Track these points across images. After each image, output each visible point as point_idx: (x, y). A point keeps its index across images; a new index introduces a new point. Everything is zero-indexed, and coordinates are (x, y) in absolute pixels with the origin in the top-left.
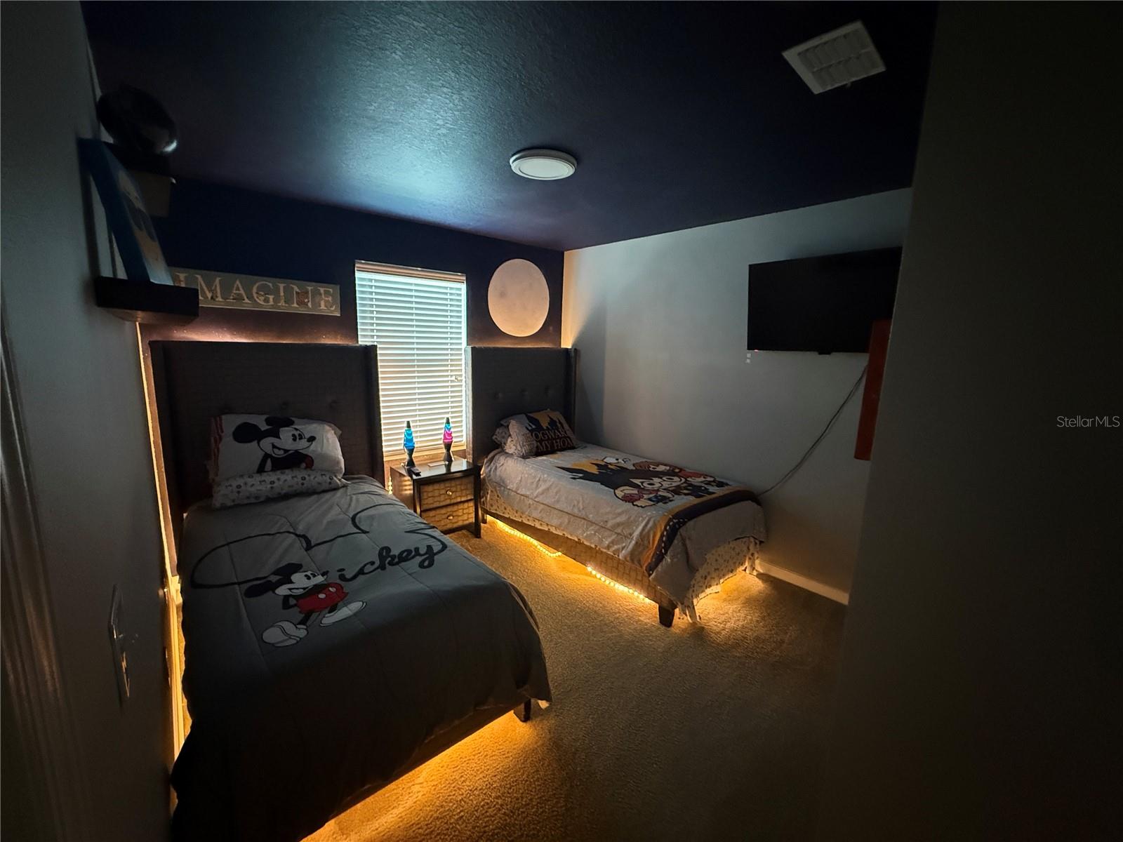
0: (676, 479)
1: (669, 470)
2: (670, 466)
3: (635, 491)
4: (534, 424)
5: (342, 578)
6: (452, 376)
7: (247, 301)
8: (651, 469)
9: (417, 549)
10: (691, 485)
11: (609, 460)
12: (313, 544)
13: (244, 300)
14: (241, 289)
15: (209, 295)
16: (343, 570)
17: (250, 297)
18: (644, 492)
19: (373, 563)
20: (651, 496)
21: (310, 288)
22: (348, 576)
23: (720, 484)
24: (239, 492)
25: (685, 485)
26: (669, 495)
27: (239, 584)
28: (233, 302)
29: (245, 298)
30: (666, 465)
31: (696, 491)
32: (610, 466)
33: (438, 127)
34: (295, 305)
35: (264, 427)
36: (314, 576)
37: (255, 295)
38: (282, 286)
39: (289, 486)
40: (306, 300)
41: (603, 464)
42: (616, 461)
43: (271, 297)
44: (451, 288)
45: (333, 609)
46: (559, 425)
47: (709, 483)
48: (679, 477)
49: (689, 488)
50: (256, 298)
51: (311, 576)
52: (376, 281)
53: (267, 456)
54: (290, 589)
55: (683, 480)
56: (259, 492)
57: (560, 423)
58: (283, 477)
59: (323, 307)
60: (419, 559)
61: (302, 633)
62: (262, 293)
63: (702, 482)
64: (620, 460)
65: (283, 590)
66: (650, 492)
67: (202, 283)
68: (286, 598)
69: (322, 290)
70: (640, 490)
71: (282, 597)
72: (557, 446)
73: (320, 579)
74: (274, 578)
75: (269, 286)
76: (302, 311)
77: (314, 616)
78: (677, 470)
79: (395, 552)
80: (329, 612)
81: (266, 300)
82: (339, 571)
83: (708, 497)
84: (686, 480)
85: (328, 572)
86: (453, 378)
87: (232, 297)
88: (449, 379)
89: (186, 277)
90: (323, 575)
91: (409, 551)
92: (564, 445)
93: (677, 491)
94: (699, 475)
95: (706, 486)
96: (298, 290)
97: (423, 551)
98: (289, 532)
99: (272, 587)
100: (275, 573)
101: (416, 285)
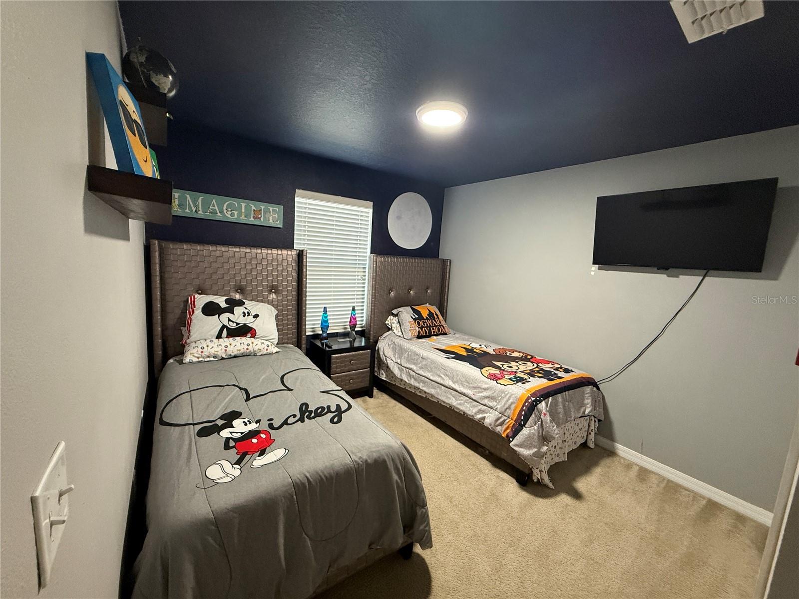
0: (529, 364)
1: (522, 356)
2: (523, 353)
3: (498, 372)
4: (416, 314)
5: (271, 426)
6: (358, 275)
7: (219, 214)
8: (508, 354)
9: (329, 407)
10: (542, 370)
11: (474, 345)
12: (251, 397)
13: (217, 214)
14: (216, 206)
15: (194, 210)
16: (272, 420)
17: (221, 212)
18: (504, 373)
19: (295, 416)
20: (511, 376)
21: (263, 207)
22: (276, 426)
23: (567, 371)
24: (202, 352)
25: (537, 369)
26: (526, 377)
27: (194, 424)
28: (209, 215)
29: (218, 212)
30: (519, 352)
31: (547, 375)
32: (475, 350)
33: (365, 83)
34: (252, 219)
35: (223, 305)
36: (250, 423)
37: (225, 211)
38: (243, 205)
39: (238, 350)
40: (260, 216)
41: (470, 348)
42: (480, 347)
43: (236, 213)
44: (362, 212)
45: (262, 453)
46: (435, 316)
47: (557, 369)
48: (532, 362)
49: (541, 372)
50: (225, 212)
51: (248, 423)
52: (309, 204)
53: (224, 327)
54: (231, 433)
55: (536, 365)
56: (216, 353)
57: (436, 314)
58: (234, 343)
59: (271, 221)
60: (330, 415)
61: (237, 472)
62: (230, 209)
63: (551, 368)
64: (483, 346)
65: (225, 433)
66: (511, 373)
67: (190, 200)
68: (228, 440)
69: (271, 209)
70: (502, 371)
71: (225, 438)
72: (434, 332)
73: (253, 426)
74: (220, 423)
75: (235, 204)
76: (257, 222)
77: (248, 457)
78: (529, 357)
79: (312, 408)
80: (259, 456)
81: (232, 215)
82: (269, 420)
83: (558, 381)
84: (538, 366)
85: (260, 420)
86: (359, 277)
87: (209, 212)
88: (356, 278)
89: (179, 195)
90: (256, 423)
91: (323, 408)
92: (439, 331)
93: (532, 374)
94: (548, 362)
95: (555, 371)
96: (254, 208)
97: (333, 409)
98: (234, 385)
99: (218, 429)
100: (221, 418)
101: (337, 208)
